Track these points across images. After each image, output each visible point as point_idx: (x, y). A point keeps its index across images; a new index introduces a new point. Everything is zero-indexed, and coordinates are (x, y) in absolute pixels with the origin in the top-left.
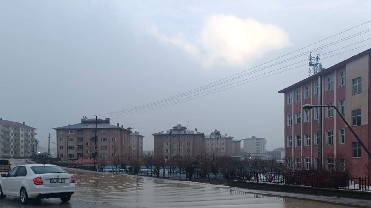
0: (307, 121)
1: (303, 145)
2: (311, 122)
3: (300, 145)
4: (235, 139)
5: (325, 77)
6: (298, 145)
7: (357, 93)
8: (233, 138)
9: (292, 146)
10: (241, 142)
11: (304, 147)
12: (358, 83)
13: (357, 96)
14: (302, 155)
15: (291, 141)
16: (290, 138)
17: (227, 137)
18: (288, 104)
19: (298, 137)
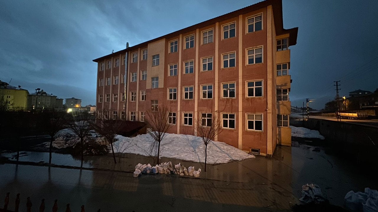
0: (115, 84)
1: (111, 101)
2: (118, 84)
3: (109, 101)
4: (59, 97)
5: (131, 53)
6: (107, 101)
7: (156, 65)
8: (57, 96)
9: (102, 102)
10: (63, 100)
11: (112, 103)
12: (157, 58)
13: (155, 68)
14: (110, 108)
15: (101, 98)
16: (101, 96)
17: (52, 95)
18: (100, 70)
19: (108, 95)
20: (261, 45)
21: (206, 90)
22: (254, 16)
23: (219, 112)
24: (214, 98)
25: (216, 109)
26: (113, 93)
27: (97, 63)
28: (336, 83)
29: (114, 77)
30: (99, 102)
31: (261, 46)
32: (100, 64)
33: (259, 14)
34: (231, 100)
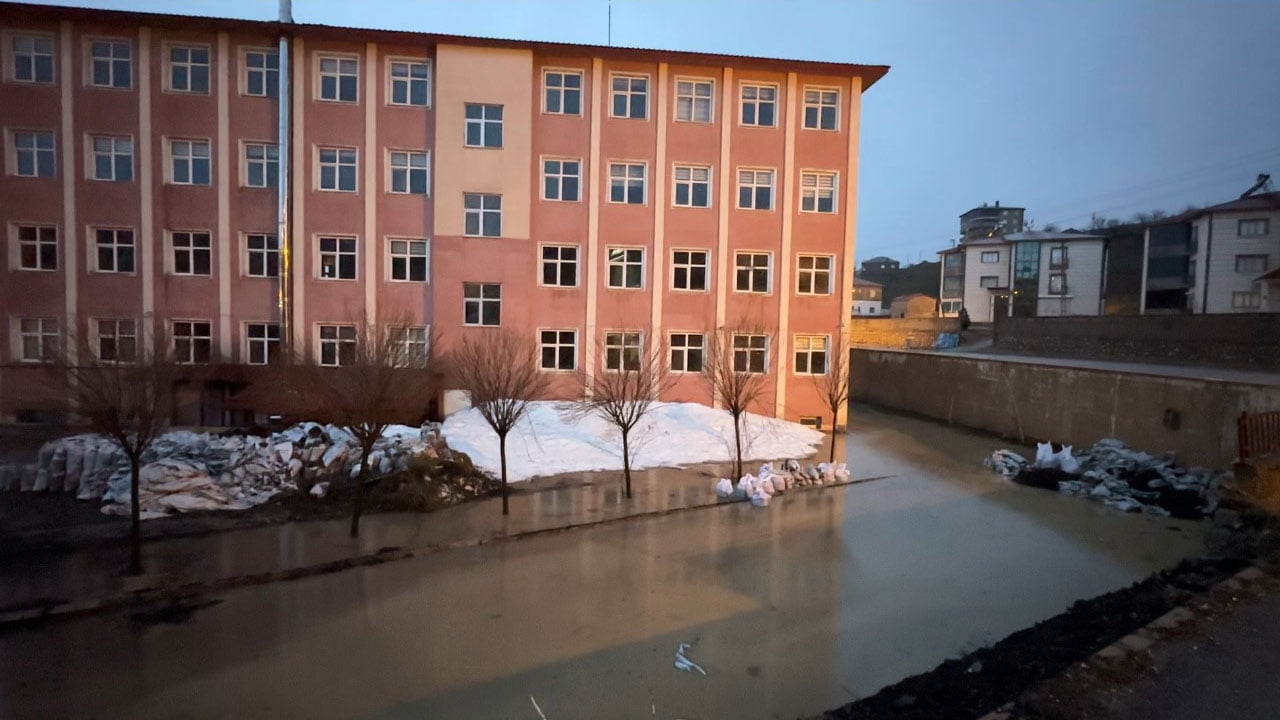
20: (835, 168)
21: (686, 263)
29: (166, 144)
31: (835, 171)
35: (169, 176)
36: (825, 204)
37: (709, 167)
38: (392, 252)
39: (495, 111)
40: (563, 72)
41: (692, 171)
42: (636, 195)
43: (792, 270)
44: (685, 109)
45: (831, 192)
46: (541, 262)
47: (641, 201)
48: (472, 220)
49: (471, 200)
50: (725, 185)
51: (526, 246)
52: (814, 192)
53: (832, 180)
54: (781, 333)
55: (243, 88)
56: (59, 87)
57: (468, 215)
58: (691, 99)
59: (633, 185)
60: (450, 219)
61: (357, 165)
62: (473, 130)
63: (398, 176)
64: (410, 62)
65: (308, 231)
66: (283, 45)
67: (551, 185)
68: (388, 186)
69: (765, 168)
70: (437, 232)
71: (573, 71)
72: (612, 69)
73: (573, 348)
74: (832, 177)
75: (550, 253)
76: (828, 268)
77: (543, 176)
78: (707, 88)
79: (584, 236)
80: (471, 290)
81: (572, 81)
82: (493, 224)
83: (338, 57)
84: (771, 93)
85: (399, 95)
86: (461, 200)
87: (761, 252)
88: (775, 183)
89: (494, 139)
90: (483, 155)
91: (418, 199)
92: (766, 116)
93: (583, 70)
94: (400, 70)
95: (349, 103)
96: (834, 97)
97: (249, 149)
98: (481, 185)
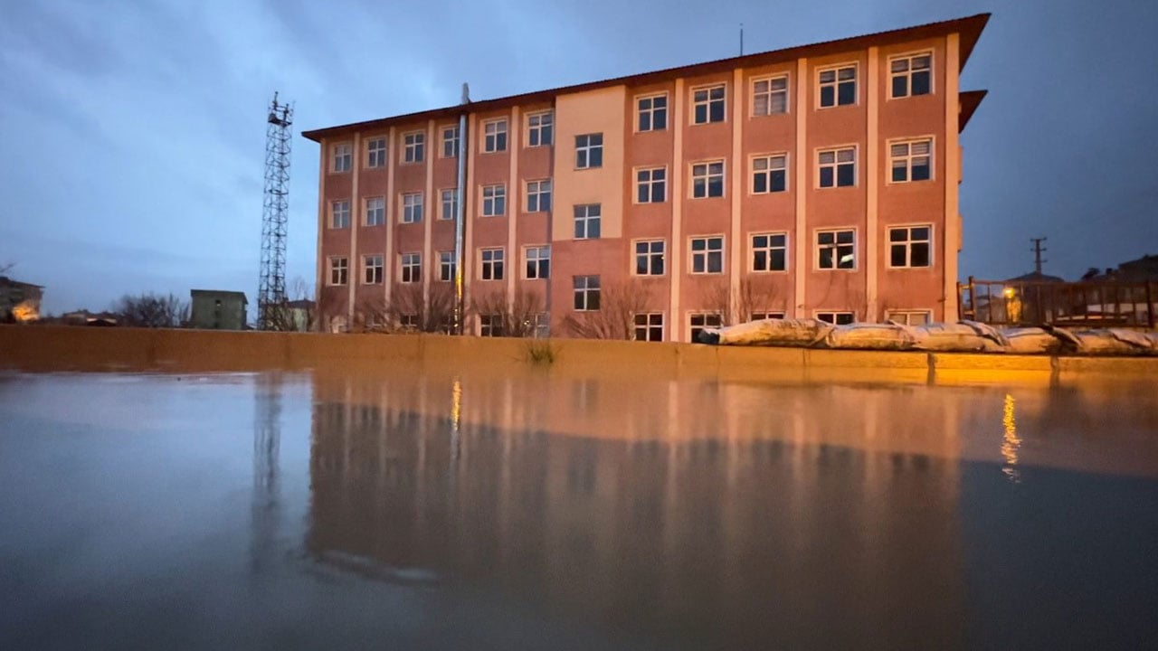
5: (478, 120)
12: (592, 145)
20: (930, 133)
21: (766, 246)
22: (912, 55)
23: (807, 307)
24: (794, 271)
25: (800, 300)
26: (400, 253)
27: (318, 145)
28: (1035, 243)
29: (401, 199)
30: (329, 282)
31: (930, 136)
32: (332, 151)
33: (923, 53)
34: (843, 277)
35: (401, 220)
36: (921, 172)
37: (786, 153)
38: (528, 257)
39: (597, 139)
40: (651, 96)
41: (769, 161)
42: (716, 189)
43: (880, 246)
44: (762, 106)
45: (928, 158)
46: (634, 256)
47: (720, 194)
48: (580, 225)
49: (579, 211)
50: (803, 170)
51: (621, 244)
52: (905, 161)
53: (928, 146)
54: (869, 309)
55: (441, 154)
56: (352, 172)
57: (577, 222)
58: (767, 96)
59: (713, 181)
60: (564, 227)
61: (505, 196)
62: (582, 155)
63: (532, 199)
64: (540, 114)
65: (474, 246)
66: (463, 120)
67: (643, 191)
68: (525, 208)
69: (846, 146)
70: (555, 238)
71: (660, 94)
72: (692, 85)
73: (660, 329)
74: (927, 143)
75: (642, 247)
76: (926, 239)
77: (636, 184)
78: (783, 83)
79: (668, 231)
80: (577, 281)
81: (660, 102)
82: (595, 228)
83: (495, 121)
84: (851, 72)
85: (533, 140)
86: (571, 212)
87: (845, 229)
88: (858, 160)
89: (597, 160)
90: (589, 174)
91: (545, 215)
92: (847, 95)
93: (667, 91)
94: (535, 121)
95: (503, 152)
96: (927, 61)
97: (443, 194)
98: (586, 199)
